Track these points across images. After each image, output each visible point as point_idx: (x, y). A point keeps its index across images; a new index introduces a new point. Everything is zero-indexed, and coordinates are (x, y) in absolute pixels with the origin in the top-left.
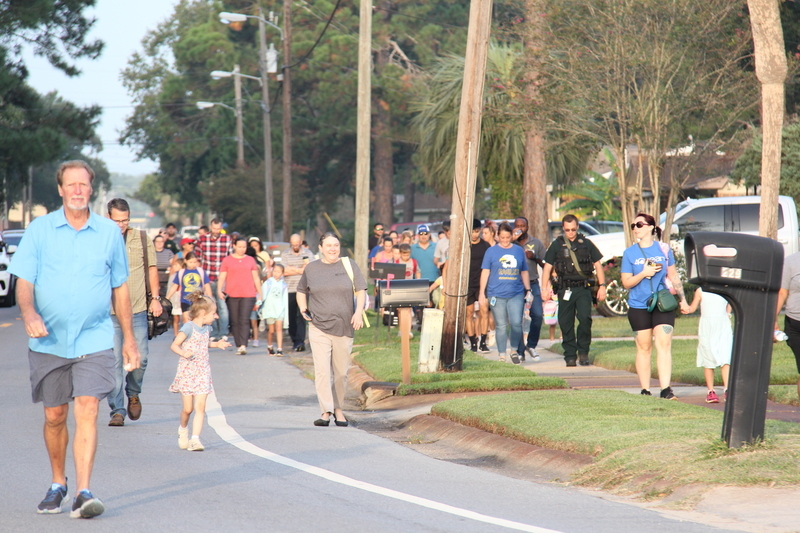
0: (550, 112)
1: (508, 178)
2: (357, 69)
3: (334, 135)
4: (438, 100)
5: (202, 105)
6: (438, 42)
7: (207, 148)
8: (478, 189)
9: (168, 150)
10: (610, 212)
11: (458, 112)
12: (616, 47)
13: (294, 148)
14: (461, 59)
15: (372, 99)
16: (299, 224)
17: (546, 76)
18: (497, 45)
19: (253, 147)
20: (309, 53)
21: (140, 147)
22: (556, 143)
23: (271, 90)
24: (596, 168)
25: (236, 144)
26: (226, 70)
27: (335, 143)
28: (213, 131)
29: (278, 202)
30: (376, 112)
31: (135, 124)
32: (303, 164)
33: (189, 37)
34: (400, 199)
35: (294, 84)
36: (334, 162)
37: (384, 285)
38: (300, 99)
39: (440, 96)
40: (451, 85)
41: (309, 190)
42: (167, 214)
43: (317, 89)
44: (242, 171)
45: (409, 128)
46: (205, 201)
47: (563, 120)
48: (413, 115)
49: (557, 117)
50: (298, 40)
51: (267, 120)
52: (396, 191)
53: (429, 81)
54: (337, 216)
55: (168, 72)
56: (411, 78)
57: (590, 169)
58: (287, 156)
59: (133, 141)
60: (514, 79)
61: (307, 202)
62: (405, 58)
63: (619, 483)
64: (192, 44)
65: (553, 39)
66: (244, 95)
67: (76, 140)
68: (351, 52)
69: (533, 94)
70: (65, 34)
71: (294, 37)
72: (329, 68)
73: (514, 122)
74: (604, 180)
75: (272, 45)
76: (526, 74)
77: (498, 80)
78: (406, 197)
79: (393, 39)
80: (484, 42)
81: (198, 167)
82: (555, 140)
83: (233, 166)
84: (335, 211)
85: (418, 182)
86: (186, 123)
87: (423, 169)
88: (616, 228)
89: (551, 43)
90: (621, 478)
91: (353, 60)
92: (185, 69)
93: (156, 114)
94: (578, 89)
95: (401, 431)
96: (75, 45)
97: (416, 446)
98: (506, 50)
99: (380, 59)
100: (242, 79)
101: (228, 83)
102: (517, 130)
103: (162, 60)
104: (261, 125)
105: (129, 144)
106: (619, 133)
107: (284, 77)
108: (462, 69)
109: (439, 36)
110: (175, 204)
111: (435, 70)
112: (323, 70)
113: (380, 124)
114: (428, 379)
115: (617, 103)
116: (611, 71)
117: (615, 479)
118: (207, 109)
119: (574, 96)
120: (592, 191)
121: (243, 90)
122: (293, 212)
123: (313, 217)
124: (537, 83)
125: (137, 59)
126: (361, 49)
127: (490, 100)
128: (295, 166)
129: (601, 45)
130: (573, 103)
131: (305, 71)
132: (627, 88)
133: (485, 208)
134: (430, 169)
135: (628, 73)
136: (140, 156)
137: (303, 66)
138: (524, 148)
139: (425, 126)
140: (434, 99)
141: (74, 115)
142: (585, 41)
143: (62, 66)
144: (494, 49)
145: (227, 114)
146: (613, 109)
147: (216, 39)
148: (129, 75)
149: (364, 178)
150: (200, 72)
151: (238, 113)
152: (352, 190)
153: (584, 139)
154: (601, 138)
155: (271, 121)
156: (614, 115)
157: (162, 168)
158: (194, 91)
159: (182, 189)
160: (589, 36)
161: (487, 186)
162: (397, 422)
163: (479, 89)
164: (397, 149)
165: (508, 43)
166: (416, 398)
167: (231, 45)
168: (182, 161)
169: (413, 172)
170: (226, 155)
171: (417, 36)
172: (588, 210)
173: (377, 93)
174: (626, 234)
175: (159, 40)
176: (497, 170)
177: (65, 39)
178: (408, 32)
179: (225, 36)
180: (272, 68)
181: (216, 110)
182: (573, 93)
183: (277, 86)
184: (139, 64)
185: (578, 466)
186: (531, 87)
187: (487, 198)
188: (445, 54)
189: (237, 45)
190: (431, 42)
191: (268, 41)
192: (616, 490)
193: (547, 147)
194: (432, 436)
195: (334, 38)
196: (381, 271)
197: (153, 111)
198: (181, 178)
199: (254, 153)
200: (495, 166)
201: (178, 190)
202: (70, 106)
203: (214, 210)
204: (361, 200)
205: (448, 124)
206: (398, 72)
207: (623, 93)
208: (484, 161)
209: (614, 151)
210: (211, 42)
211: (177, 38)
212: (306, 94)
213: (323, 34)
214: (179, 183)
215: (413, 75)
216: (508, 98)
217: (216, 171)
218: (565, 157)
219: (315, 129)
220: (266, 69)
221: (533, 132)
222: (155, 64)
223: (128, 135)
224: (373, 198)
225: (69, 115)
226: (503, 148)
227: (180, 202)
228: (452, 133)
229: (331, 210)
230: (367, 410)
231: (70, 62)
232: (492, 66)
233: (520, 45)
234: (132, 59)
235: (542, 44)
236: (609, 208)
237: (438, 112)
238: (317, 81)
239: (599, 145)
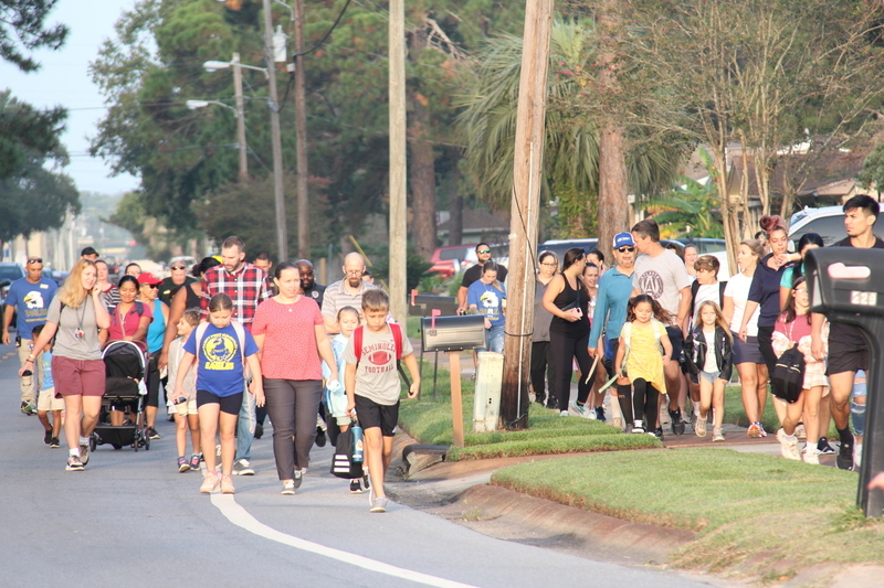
0: (630, 104)
1: (579, 187)
2: (387, 55)
3: (360, 138)
4: (489, 91)
5: (193, 104)
6: (487, 19)
7: (201, 158)
8: (543, 203)
9: (151, 162)
10: (708, 227)
11: (516, 106)
12: (712, 19)
13: (310, 155)
14: (516, 39)
15: (407, 91)
16: (319, 251)
17: (624, 58)
18: (562, 21)
19: (259, 156)
20: (327, 37)
21: (117, 158)
22: (638, 141)
23: (279, 83)
24: (689, 172)
25: (237, 152)
26: (223, 60)
27: (362, 149)
28: (208, 136)
29: (291, 224)
30: (412, 109)
31: (110, 130)
32: (322, 175)
33: (175, 20)
34: (444, 216)
35: (308, 75)
36: (361, 172)
37: (428, 323)
38: (316, 94)
39: (491, 87)
40: (505, 72)
41: (330, 207)
42: (152, 242)
43: (338, 82)
44: (245, 186)
45: (454, 127)
46: (199, 225)
47: (647, 113)
48: (459, 111)
49: (640, 109)
50: (312, 20)
51: (275, 122)
52: (439, 207)
53: (477, 69)
54: (365, 240)
55: (149, 64)
56: (454, 64)
57: (682, 173)
58: (302, 166)
59: (107, 151)
60: (584, 63)
61: (328, 222)
62: (447, 40)
63: (729, 564)
64: (179, 28)
65: (632, 11)
66: (245, 90)
67: (35, 151)
68: (379, 34)
69: (608, 81)
70: (18, 18)
71: (307, 17)
72: (351, 54)
73: (586, 116)
74: (700, 187)
75: (280, 27)
76: (599, 57)
77: (565, 65)
78: (452, 214)
79: (431, 16)
80: (546, 18)
81: (190, 182)
82: (637, 138)
83: (235, 180)
84: (363, 233)
85: (466, 195)
86: (174, 126)
87: (473, 178)
88: (717, 247)
89: (630, 16)
90: (731, 558)
91: (381, 44)
92: (171, 59)
93: (136, 116)
94: (665, 74)
95: (454, 505)
96: (31, 31)
97: (472, 524)
98: (572, 27)
99: (416, 41)
100: (243, 71)
101: (226, 77)
102: (589, 127)
103: (141, 49)
104: (267, 128)
105: (102, 154)
106: (717, 128)
107: (296, 67)
108: (519, 52)
109: (489, 11)
110: (163, 230)
111: (484, 54)
112: (344, 57)
113: (417, 124)
114: (486, 439)
115: (714, 89)
116: (706, 50)
117: (724, 560)
118: (199, 109)
119: (660, 83)
120: (685, 201)
121: (244, 85)
122: (312, 236)
123: (335, 242)
124: (613, 67)
125: (109, 48)
126: (391, 30)
127: (554, 89)
128: (312, 178)
129: (693, 18)
130: (659, 92)
131: (322, 60)
132: (726, 71)
133: (552, 225)
134: (481, 178)
135: (727, 53)
136: (117, 170)
137: (319, 53)
138: (599, 149)
139: (474, 124)
140: (485, 90)
141: (32, 120)
142: (673, 13)
143: (16, 59)
144: (558, 26)
145: (225, 115)
146: (709, 98)
147: (209, 21)
148: (100, 69)
149: (399, 191)
150: (189, 63)
151: (239, 113)
152: (384, 207)
153: (673, 136)
154: (694, 134)
155: (281, 122)
156: (711, 105)
157: (145, 184)
158: (183, 87)
159: (171, 210)
160: (678, 7)
161: (553, 198)
162: (449, 494)
163: (541, 76)
164: (440, 154)
165: (576, 18)
166: (471, 465)
167: (228, 28)
168: (171, 175)
169: (460, 181)
170: (226, 168)
171: (462, 12)
172: (680, 225)
173: (413, 84)
174: (729, 253)
175: (138, 24)
176: (566, 177)
177: (18, 25)
178: (449, 7)
179: (220, 17)
180: (281, 56)
181: (211, 110)
182: (659, 78)
183: (288, 79)
184: (113, 54)
185: (677, 544)
186: (606, 73)
187: (554, 213)
188: (496, 34)
189: (236, 28)
190: (479, 20)
191: (275, 23)
192: (725, 574)
193: (627, 147)
194: (492, 511)
195: (357, 17)
196: (424, 306)
197: (133, 112)
198: (169, 196)
199: (261, 163)
200: (563, 173)
201: (165, 212)
202: (27, 109)
203: (211, 235)
204: (396, 219)
205: (503, 122)
206: (438, 58)
207: (722, 77)
208: (549, 166)
209: (712, 151)
210: (202, 25)
211: (160, 21)
212: (323, 89)
213: (343, 12)
214: (167, 203)
215: (458, 61)
216: (578, 87)
217: (213, 186)
218: (650, 159)
219: (336, 131)
220: (274, 57)
221: (610, 128)
222: (133, 54)
223: (101, 144)
224: (411, 216)
225: (26, 119)
226: (573, 150)
227: (168, 226)
228: (509, 133)
229: (359, 231)
230: (411, 481)
231: (25, 54)
232: (556, 47)
233: (590, 20)
234: (104, 48)
235: (618, 17)
236: (706, 221)
237: (490, 106)
238: (337, 71)
239: (693, 143)
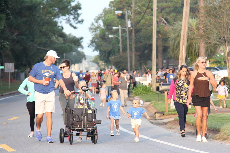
0: (206, 37)
1: (195, 55)
2: (152, 26)
3: (146, 44)
4: (175, 34)
5: (110, 36)
6: (175, 18)
7: (112, 48)
8: (186, 58)
9: (101, 49)
10: (223, 64)
11: (180, 37)
12: (225, 18)
13: (135, 48)
14: (181, 22)
15: (157, 34)
16: (137, 69)
17: (205, 27)
18: (191, 18)
19: (124, 47)
20: (139, 22)
21: (94, 48)
22: (208, 45)
23: (129, 32)
24: (219, 52)
25: (119, 47)
26: (117, 27)
27: (147, 46)
28: (113, 43)
29: (131, 62)
30: (158, 37)
31: (92, 42)
32: (138, 52)
33: (107, 18)
34: (165, 61)
35: (135, 30)
36: (146, 51)
37: (160, 85)
38: (137, 34)
39: (176, 33)
40: (178, 30)
41: (140, 59)
42: (101, 66)
43: (142, 31)
44: (121, 54)
45: (167, 42)
46: (111, 62)
47: (210, 39)
48: (168, 38)
49: (208, 38)
50: (136, 18)
51: (128, 40)
52: (164, 59)
53: (172, 29)
54: (147, 66)
55: (101, 27)
56: (168, 28)
57: (217, 52)
58: (133, 50)
59: (92, 46)
60: (196, 28)
61: (139, 62)
62: (166, 22)
63: (227, 139)
64: (108, 20)
65: (207, 16)
66: (122, 33)
67: (76, 46)
68: (151, 21)
69: (201, 32)
70: (73, 17)
71: (135, 17)
72: (145, 26)
73: (196, 39)
74: (221, 55)
75: (129, 20)
76: (199, 26)
77: (192, 28)
78: (166, 61)
79: (162, 17)
80: (187, 18)
81: (109, 53)
82: (207, 44)
83: (119, 53)
84: (147, 65)
85: (170, 57)
86: (106, 41)
87: (171, 53)
88: (225, 69)
89: (206, 18)
90: (227, 138)
91: (151, 23)
92: (106, 26)
93: (98, 39)
94: (214, 30)
95: (166, 125)
96: (76, 20)
97: (169, 129)
98: (194, 20)
99: (159, 23)
100: (121, 29)
101: (117, 30)
102: (197, 42)
103: (99, 24)
104: (126, 42)
105: (91, 47)
106: (225, 42)
107: (133, 28)
108: (182, 25)
109: (175, 16)
110: (103, 64)
111: (174, 26)
112: (143, 26)
113: (159, 41)
114: (173, 111)
115: (225, 34)
116: (223, 25)
117: (225, 138)
118: (112, 37)
119: (213, 32)
120: (218, 58)
121: (121, 32)
122: (135, 65)
123: (141, 67)
124: (202, 29)
125: (93, 24)
126: (153, 20)
127: (189, 34)
128: (136, 53)
129: (220, 18)
130: (213, 34)
131: (139, 26)
132: (228, 30)
133: (188, 63)
134: (173, 53)
135: (228, 26)
136: (94, 50)
137: (138, 25)
138: (199, 47)
139: (171, 41)
140: (174, 34)
141: (76, 40)
142: (216, 17)
143: (73, 26)
144: (190, 19)
145: (117, 39)
146: (224, 36)
147: (114, 18)
148: (91, 29)
149: (155, 56)
150: (110, 27)
151: (120, 38)
152: (151, 59)
153: (215, 44)
154: (220, 44)
155: (129, 40)
156: (224, 37)
157: (100, 54)
158: (108, 32)
159: (105, 59)
160: (217, 16)
161: (189, 57)
162: (164, 123)
163: (186, 30)
164: (164, 48)
165: (194, 18)
166: (169, 116)
167: (118, 20)
168: (105, 52)
169: (168, 54)
170: (117, 50)
171: (169, 16)
172: (217, 64)
173: (158, 32)
174: (228, 70)
175: (99, 19)
176: (192, 53)
177: (73, 19)
178: (167, 15)
179: (116, 17)
180: (129, 26)
181: (114, 37)
182: (212, 31)
183: (131, 31)
184: (93, 25)
185: (215, 134)
186: (201, 30)
187: (189, 61)
188: (177, 21)
189: (120, 20)
190: (173, 18)
191: (128, 19)
192: (226, 141)
193: (205, 46)
194: (174, 127)
195: (146, 17)
196: (160, 81)
197: (97, 38)
198: (105, 56)
199: (125, 49)
200: (191, 52)
201: (104, 60)
202: (75, 37)
203: (114, 65)
204: (154, 62)
205: (178, 41)
206: (164, 27)
207: (227, 31)
208: (188, 50)
209: (224, 47)
210: (113, 19)
211: (104, 18)
212: (139, 33)
213: (143, 16)
214: (104, 58)
215: (168, 27)
216: (194, 33)
217: (114, 54)
218: (210, 49)
219: (141, 42)
220: (128, 26)
221: (201, 42)
222: (98, 25)
223: (91, 45)
224: (157, 61)
225: (74, 39)
226: (193, 47)
227: (105, 63)
228: (179, 43)
229: (146, 64)
230: (156, 120)
231: (75, 25)
232: (190, 24)
233: (198, 18)
234: (91, 24)
235: (204, 18)
236: (223, 63)
237: (175, 37)
238: (142, 29)
239: (220, 46)
